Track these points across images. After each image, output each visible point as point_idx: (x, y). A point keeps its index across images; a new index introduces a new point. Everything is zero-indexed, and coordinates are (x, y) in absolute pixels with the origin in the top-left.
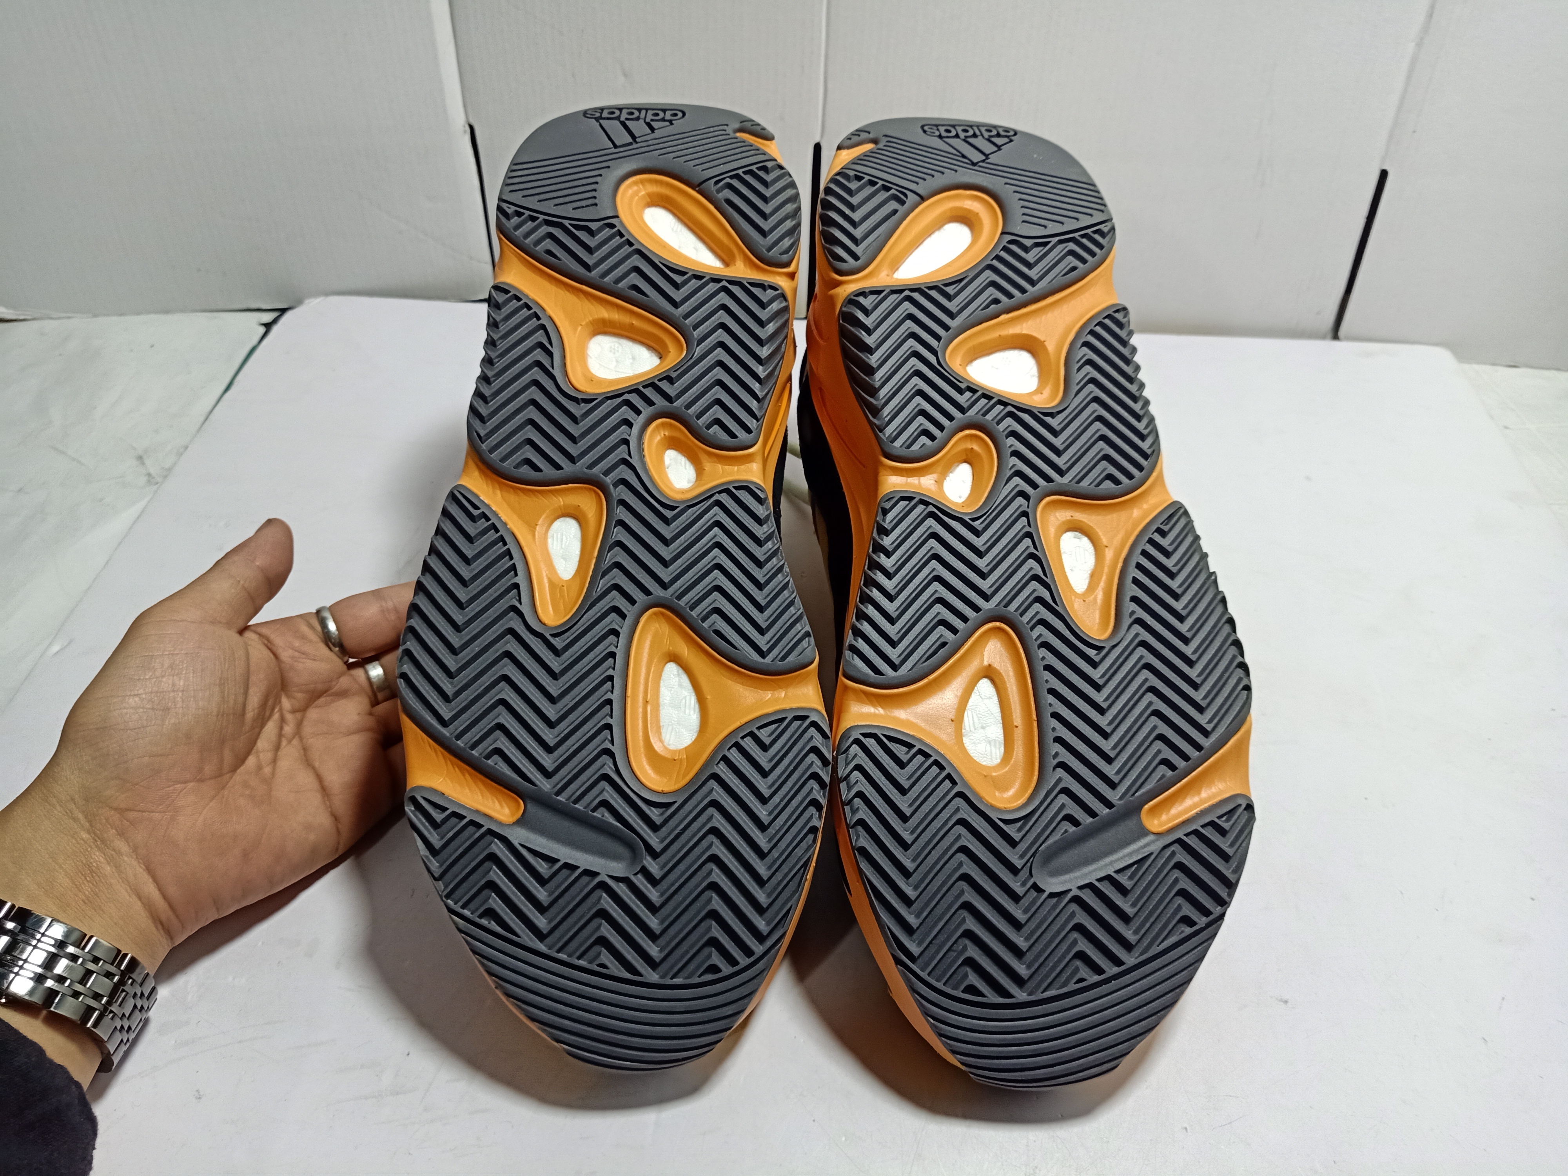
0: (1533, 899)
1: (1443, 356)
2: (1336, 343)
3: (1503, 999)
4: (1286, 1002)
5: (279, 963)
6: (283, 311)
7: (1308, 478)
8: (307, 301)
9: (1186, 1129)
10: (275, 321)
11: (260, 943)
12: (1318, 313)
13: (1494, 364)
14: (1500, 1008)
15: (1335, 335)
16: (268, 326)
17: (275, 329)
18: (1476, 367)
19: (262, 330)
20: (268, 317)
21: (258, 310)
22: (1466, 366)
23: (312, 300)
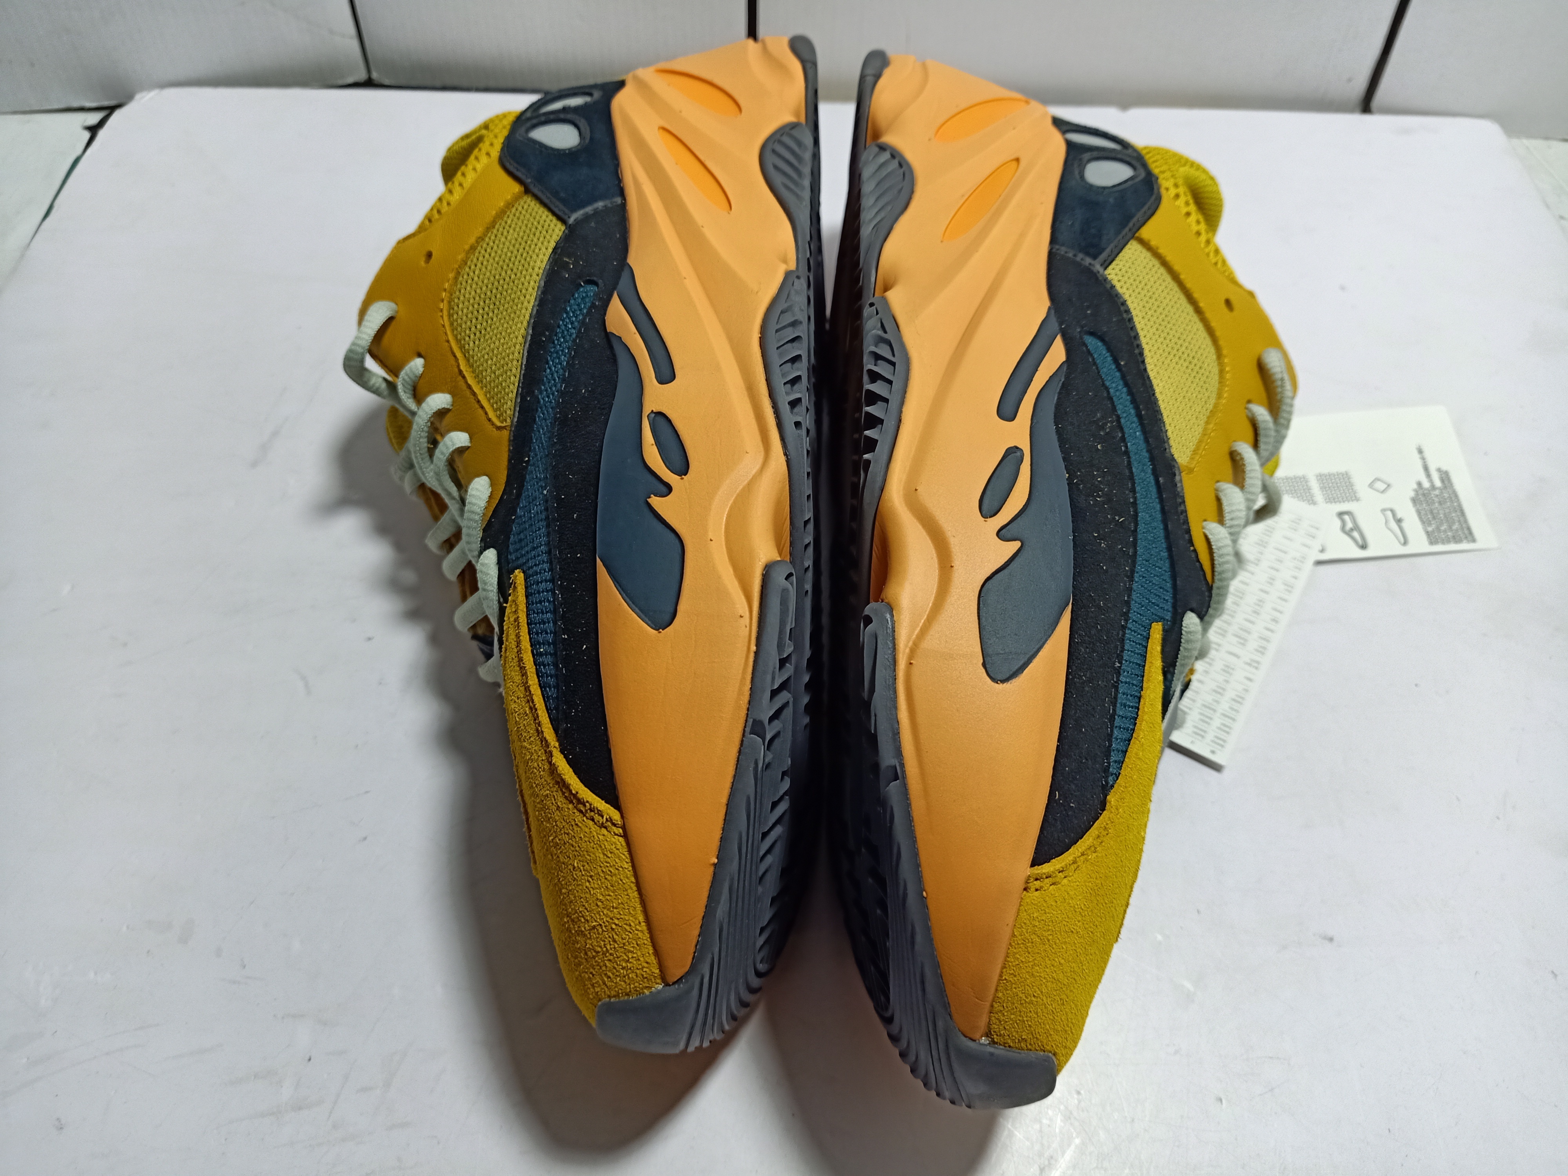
1: (1489, 130)
2: (1367, 118)
4: (1331, 940)
5: (148, 952)
6: (111, 109)
7: (1343, 288)
8: (138, 97)
9: (1221, 1100)
10: (101, 124)
11: (125, 928)
12: (1350, 80)
13: (1547, 138)
15: (1366, 105)
16: (93, 130)
17: (102, 134)
18: (1525, 142)
19: (86, 136)
20: (93, 118)
21: (82, 109)
22: (1515, 142)
23: (144, 94)
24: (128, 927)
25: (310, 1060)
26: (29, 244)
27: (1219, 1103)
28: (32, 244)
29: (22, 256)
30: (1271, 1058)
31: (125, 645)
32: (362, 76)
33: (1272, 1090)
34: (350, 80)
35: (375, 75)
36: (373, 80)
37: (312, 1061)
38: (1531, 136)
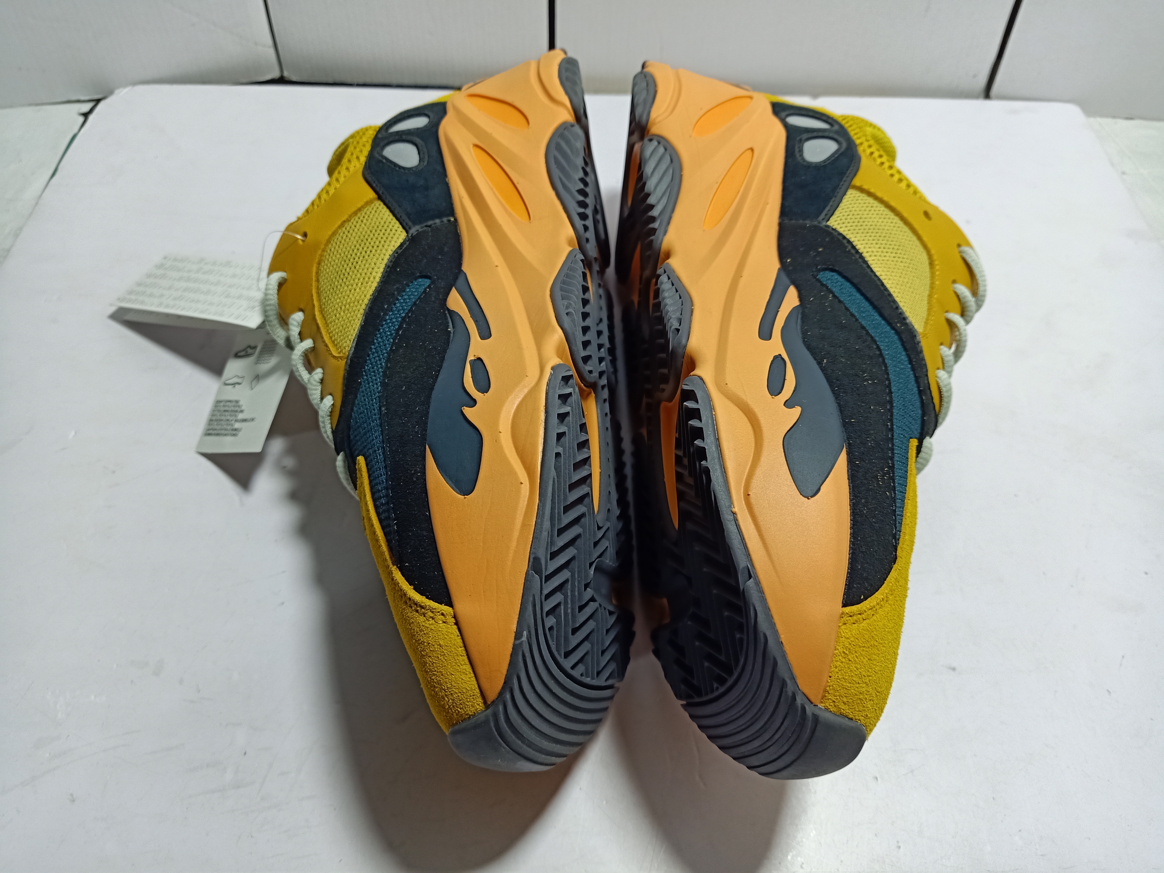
0: (1146, 573)
1: (1073, 111)
2: (989, 102)
3: (1123, 657)
4: (954, 669)
5: (132, 681)
6: (98, 101)
8: (117, 91)
9: (876, 778)
10: (91, 111)
11: (115, 666)
12: (975, 76)
13: (1114, 117)
14: (1121, 665)
15: (987, 93)
16: (86, 115)
17: (91, 118)
18: (1099, 120)
19: (81, 119)
20: (86, 108)
21: (78, 101)
22: (1092, 120)
23: (121, 90)
24: (117, 665)
25: (245, 753)
26: (41, 196)
27: (876, 780)
28: (44, 195)
29: (37, 203)
30: (912, 749)
31: (114, 472)
32: (276, 74)
33: (912, 772)
34: (268, 77)
35: (286, 74)
36: (285, 77)
37: (246, 755)
38: (1103, 115)
